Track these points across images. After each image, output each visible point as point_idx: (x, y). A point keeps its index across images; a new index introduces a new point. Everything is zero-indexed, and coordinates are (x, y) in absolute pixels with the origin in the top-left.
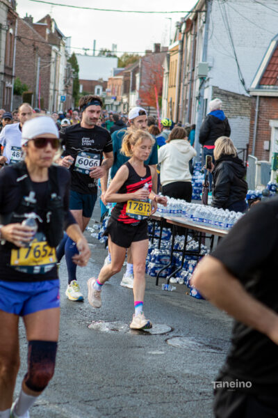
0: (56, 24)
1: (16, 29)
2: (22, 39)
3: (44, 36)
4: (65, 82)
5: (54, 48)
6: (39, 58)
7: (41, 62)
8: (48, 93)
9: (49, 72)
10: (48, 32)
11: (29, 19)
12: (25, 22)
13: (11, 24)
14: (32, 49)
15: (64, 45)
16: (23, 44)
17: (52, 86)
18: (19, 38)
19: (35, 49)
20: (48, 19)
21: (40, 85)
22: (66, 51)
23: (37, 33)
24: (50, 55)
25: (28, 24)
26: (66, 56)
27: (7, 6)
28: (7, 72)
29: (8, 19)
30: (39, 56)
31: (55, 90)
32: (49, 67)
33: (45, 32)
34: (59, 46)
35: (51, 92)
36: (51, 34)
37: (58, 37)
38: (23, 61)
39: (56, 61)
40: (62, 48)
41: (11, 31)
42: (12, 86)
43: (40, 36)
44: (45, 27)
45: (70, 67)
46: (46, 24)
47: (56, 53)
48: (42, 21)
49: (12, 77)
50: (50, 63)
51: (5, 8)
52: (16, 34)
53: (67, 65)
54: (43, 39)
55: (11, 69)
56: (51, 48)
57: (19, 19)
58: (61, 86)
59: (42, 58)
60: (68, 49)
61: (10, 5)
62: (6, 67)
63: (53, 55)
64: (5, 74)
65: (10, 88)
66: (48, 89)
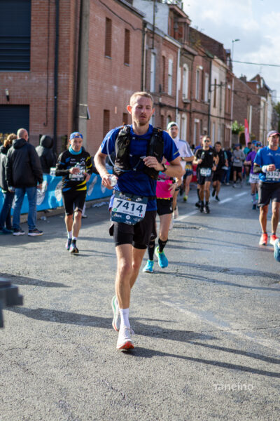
0: (264, 81)
1: (233, 85)
2: (238, 93)
3: (255, 91)
4: (272, 124)
5: (263, 98)
6: (251, 107)
7: (253, 110)
8: (259, 132)
9: (259, 117)
10: (258, 87)
11: (243, 79)
12: (241, 81)
13: (229, 81)
14: (245, 101)
15: (270, 96)
16: (239, 96)
17: (261, 127)
18: (235, 92)
19: (248, 100)
20: (258, 78)
21: (252, 126)
22: (272, 101)
23: (250, 89)
24: (259, 104)
25: (243, 82)
26: (273, 104)
27: (226, 69)
28: (227, 117)
29: (227, 78)
30: (252, 105)
31: (264, 130)
32: (259, 113)
33: (256, 87)
34: (266, 97)
35: (261, 131)
36: (260, 88)
37: (266, 91)
38: (240, 109)
39: (264, 107)
40: (269, 98)
41: (229, 87)
42: (231, 127)
43: (252, 91)
44: (255, 84)
45: (276, 112)
46: (256, 81)
47: (265, 103)
48: (254, 79)
49: (230, 120)
50: (259, 109)
51: (224, 70)
52: (233, 89)
53: (273, 111)
54: (254, 92)
55: (230, 115)
56: (260, 99)
57: (235, 78)
58: (269, 127)
59: (254, 106)
60: (273, 99)
61: (228, 68)
62: (226, 114)
63: (262, 104)
64: (225, 119)
65: (229, 129)
66: (258, 129)
